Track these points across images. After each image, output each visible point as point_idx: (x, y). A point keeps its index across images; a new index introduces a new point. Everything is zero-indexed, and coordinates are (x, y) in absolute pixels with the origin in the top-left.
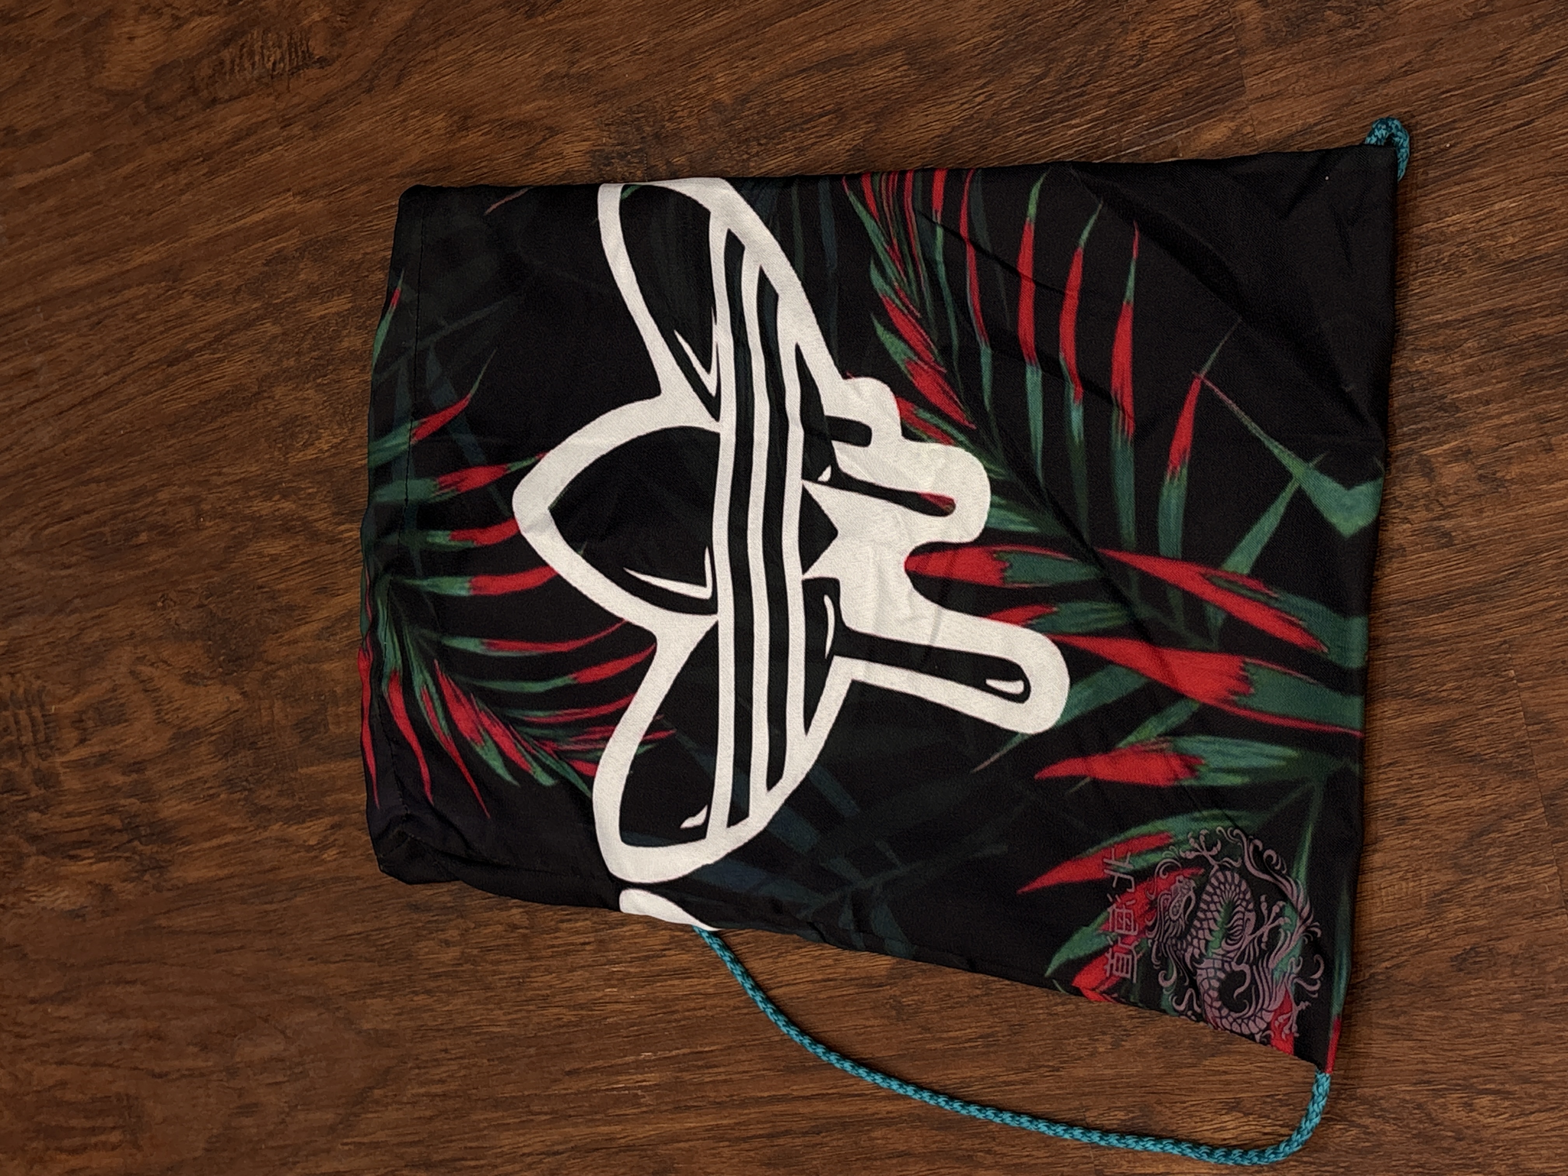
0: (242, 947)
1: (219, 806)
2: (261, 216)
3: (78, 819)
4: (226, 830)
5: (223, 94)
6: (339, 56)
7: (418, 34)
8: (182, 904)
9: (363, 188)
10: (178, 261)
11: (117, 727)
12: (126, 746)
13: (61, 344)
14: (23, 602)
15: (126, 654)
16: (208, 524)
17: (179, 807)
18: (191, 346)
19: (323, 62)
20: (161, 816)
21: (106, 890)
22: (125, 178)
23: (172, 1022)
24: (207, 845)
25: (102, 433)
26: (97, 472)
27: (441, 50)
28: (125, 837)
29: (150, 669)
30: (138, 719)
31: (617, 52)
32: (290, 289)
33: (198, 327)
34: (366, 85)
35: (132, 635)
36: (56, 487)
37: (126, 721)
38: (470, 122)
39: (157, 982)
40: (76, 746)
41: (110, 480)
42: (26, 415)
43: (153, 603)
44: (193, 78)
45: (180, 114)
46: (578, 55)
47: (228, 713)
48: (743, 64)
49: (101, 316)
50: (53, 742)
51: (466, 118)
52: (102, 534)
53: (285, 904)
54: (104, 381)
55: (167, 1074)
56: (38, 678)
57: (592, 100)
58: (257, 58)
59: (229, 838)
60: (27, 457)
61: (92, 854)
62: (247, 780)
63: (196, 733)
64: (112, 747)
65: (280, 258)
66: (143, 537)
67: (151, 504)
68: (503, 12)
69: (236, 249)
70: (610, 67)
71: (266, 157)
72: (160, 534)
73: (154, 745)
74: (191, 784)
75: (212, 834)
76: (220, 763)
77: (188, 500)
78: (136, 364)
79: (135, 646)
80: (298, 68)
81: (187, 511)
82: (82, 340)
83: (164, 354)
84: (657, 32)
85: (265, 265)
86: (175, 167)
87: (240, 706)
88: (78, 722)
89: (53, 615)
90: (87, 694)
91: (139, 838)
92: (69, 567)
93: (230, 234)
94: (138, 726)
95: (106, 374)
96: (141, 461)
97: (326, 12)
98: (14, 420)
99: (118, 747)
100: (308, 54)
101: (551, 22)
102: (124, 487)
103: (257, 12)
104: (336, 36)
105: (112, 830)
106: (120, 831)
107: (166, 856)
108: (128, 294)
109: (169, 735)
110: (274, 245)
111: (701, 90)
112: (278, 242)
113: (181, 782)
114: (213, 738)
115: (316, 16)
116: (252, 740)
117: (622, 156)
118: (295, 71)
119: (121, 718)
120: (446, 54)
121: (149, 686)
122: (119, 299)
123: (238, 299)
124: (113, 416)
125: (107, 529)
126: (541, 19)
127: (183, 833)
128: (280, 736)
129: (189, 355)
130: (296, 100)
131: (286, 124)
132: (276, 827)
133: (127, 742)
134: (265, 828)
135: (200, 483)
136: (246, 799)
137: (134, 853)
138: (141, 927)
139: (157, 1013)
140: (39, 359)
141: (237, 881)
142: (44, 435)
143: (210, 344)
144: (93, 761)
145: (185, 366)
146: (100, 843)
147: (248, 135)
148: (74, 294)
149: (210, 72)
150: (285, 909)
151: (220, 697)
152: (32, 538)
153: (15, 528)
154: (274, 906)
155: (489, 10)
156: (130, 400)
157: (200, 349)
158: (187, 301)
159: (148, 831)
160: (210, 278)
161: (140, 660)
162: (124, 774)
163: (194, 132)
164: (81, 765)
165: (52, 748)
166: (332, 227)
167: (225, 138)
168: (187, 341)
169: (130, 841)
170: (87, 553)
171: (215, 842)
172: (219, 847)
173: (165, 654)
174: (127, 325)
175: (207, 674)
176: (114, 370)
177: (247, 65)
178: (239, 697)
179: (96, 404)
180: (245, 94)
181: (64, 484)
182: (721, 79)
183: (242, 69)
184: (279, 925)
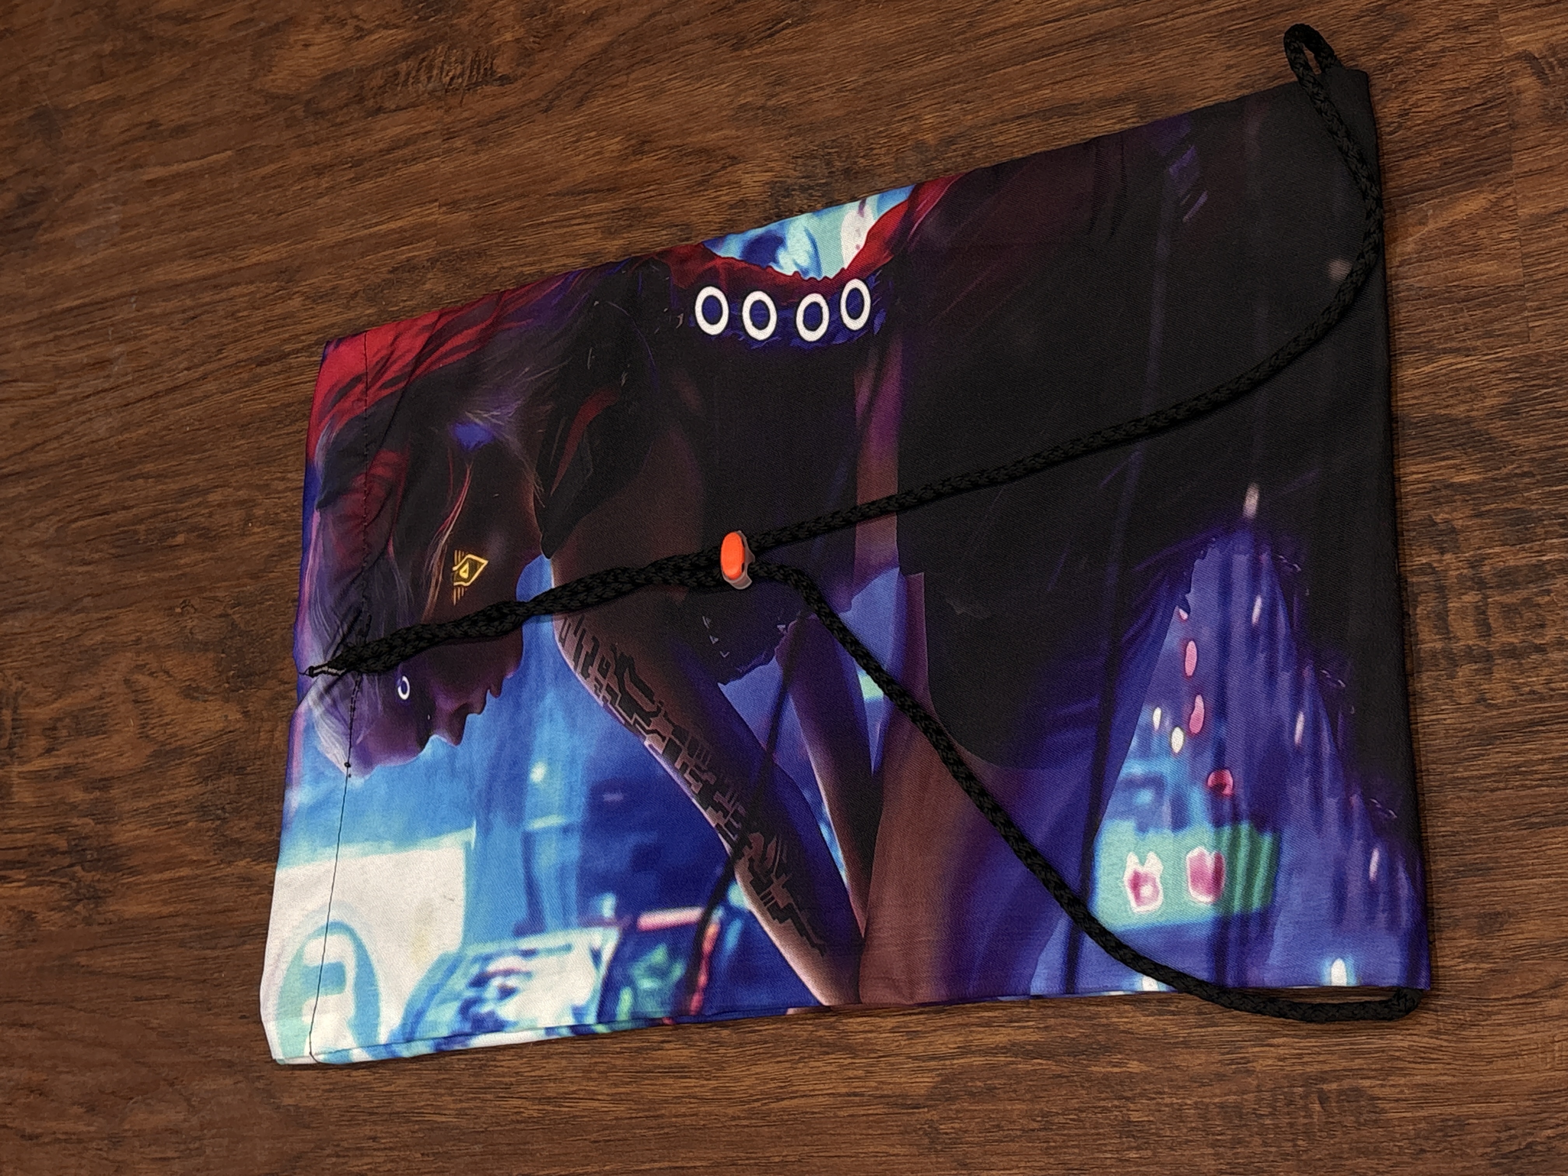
0: (167, 996)
1: (183, 835)
2: (400, 223)
3: (19, 836)
4: (183, 861)
5: (391, 105)
6: (524, 75)
7: (612, 59)
8: (111, 941)
9: (517, 204)
10: (297, 263)
11: (92, 739)
12: (97, 760)
13: (147, 336)
14: (28, 597)
15: (125, 661)
16: (256, 530)
17: (138, 832)
18: (288, 348)
19: (505, 80)
20: (115, 840)
21: (29, 917)
22: (263, 178)
23: (63, 1076)
24: (157, 877)
25: (167, 428)
26: (149, 467)
27: (632, 76)
28: (67, 861)
29: (148, 679)
30: (118, 732)
31: (822, 88)
32: (411, 299)
33: (300, 329)
34: (544, 104)
35: (138, 641)
36: (99, 480)
37: (104, 733)
38: (646, 148)
39: (57, 1028)
40: (40, 755)
41: (160, 476)
42: (87, 406)
43: (171, 608)
44: (362, 87)
45: (338, 120)
46: (778, 89)
47: (224, 732)
48: (957, 107)
49: (198, 311)
50: (15, 749)
51: (644, 143)
52: (136, 532)
53: (230, 951)
54: (183, 377)
55: (37, 1137)
56: (20, 679)
57: (785, 132)
58: (435, 72)
59: (185, 872)
60: (75, 447)
61: (23, 877)
62: (223, 808)
63: (180, 752)
64: (80, 760)
65: (410, 266)
66: (180, 539)
67: (198, 505)
68: (708, 43)
69: (363, 255)
70: (810, 102)
71: (421, 166)
72: (199, 536)
73: (128, 762)
74: (158, 808)
75: (167, 865)
76: (197, 788)
77: (240, 503)
78: (224, 362)
79: (138, 654)
80: (477, 84)
81: (237, 515)
82: (172, 334)
83: (256, 353)
84: (870, 71)
85: (390, 272)
86: (319, 171)
87: (238, 726)
88: (50, 730)
89: (57, 612)
90: (69, 700)
91: (81, 863)
92: (89, 564)
93: (361, 239)
94: (116, 739)
95: (188, 369)
96: (200, 460)
97: (520, 32)
98: (74, 408)
99: (87, 760)
100: (490, 73)
101: (757, 56)
102: (173, 486)
103: (447, 29)
104: (525, 55)
105: (54, 851)
106: (63, 853)
107: (107, 886)
108: (234, 291)
109: (148, 752)
110: (405, 254)
111: (904, 130)
112: (410, 251)
113: (147, 804)
114: (198, 759)
115: (508, 36)
116: (241, 764)
117: (803, 189)
118: (472, 86)
119: (101, 729)
120: (637, 80)
121: (141, 697)
122: (224, 295)
123: (352, 304)
124: (181, 412)
125: (142, 527)
126: (747, 52)
127: (135, 861)
128: (274, 762)
129: (286, 355)
130: (466, 114)
131: (450, 135)
132: (242, 863)
133: (100, 756)
134: (230, 863)
135: (259, 488)
136: (216, 830)
137: (72, 879)
138: (56, 963)
139: (48, 1063)
140: (119, 349)
141: (180, 920)
142: (101, 426)
143: (310, 346)
144: (55, 773)
145: (277, 367)
146: (38, 864)
147: (406, 145)
148: (176, 286)
149: (382, 82)
150: (228, 957)
151: (218, 714)
152: (57, 531)
153: (41, 519)
154: (217, 953)
155: (693, 41)
156: (206, 397)
157: (298, 351)
158: (296, 302)
159: (95, 856)
160: (328, 281)
161: (140, 668)
162: (86, 790)
163: (349, 139)
164: (41, 777)
165: (12, 756)
166: (473, 240)
167: (381, 145)
168: (285, 341)
169: (71, 865)
170: (113, 551)
171: (167, 875)
172: (171, 880)
173: (169, 664)
174: (224, 322)
175: (211, 688)
176: (197, 366)
177: (423, 78)
178: (239, 716)
179: (168, 398)
180: (414, 105)
181: (109, 477)
182: (929, 119)
183: (417, 81)
184: (216, 975)
